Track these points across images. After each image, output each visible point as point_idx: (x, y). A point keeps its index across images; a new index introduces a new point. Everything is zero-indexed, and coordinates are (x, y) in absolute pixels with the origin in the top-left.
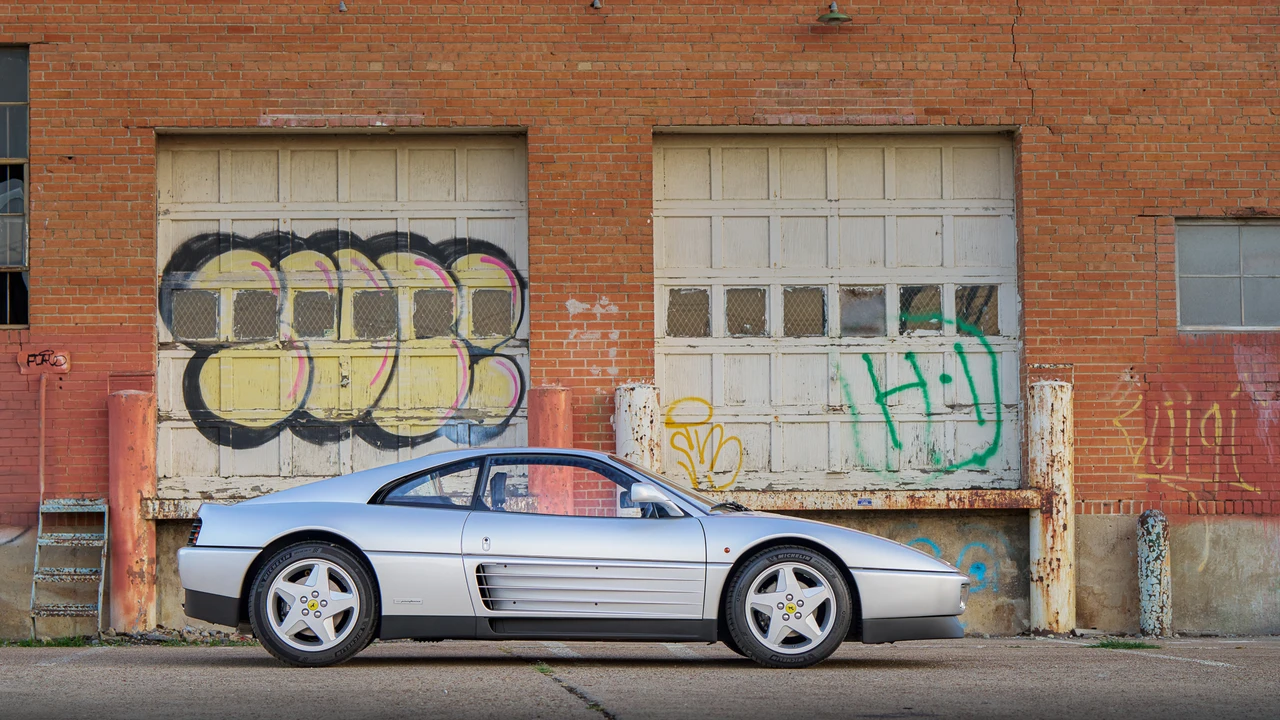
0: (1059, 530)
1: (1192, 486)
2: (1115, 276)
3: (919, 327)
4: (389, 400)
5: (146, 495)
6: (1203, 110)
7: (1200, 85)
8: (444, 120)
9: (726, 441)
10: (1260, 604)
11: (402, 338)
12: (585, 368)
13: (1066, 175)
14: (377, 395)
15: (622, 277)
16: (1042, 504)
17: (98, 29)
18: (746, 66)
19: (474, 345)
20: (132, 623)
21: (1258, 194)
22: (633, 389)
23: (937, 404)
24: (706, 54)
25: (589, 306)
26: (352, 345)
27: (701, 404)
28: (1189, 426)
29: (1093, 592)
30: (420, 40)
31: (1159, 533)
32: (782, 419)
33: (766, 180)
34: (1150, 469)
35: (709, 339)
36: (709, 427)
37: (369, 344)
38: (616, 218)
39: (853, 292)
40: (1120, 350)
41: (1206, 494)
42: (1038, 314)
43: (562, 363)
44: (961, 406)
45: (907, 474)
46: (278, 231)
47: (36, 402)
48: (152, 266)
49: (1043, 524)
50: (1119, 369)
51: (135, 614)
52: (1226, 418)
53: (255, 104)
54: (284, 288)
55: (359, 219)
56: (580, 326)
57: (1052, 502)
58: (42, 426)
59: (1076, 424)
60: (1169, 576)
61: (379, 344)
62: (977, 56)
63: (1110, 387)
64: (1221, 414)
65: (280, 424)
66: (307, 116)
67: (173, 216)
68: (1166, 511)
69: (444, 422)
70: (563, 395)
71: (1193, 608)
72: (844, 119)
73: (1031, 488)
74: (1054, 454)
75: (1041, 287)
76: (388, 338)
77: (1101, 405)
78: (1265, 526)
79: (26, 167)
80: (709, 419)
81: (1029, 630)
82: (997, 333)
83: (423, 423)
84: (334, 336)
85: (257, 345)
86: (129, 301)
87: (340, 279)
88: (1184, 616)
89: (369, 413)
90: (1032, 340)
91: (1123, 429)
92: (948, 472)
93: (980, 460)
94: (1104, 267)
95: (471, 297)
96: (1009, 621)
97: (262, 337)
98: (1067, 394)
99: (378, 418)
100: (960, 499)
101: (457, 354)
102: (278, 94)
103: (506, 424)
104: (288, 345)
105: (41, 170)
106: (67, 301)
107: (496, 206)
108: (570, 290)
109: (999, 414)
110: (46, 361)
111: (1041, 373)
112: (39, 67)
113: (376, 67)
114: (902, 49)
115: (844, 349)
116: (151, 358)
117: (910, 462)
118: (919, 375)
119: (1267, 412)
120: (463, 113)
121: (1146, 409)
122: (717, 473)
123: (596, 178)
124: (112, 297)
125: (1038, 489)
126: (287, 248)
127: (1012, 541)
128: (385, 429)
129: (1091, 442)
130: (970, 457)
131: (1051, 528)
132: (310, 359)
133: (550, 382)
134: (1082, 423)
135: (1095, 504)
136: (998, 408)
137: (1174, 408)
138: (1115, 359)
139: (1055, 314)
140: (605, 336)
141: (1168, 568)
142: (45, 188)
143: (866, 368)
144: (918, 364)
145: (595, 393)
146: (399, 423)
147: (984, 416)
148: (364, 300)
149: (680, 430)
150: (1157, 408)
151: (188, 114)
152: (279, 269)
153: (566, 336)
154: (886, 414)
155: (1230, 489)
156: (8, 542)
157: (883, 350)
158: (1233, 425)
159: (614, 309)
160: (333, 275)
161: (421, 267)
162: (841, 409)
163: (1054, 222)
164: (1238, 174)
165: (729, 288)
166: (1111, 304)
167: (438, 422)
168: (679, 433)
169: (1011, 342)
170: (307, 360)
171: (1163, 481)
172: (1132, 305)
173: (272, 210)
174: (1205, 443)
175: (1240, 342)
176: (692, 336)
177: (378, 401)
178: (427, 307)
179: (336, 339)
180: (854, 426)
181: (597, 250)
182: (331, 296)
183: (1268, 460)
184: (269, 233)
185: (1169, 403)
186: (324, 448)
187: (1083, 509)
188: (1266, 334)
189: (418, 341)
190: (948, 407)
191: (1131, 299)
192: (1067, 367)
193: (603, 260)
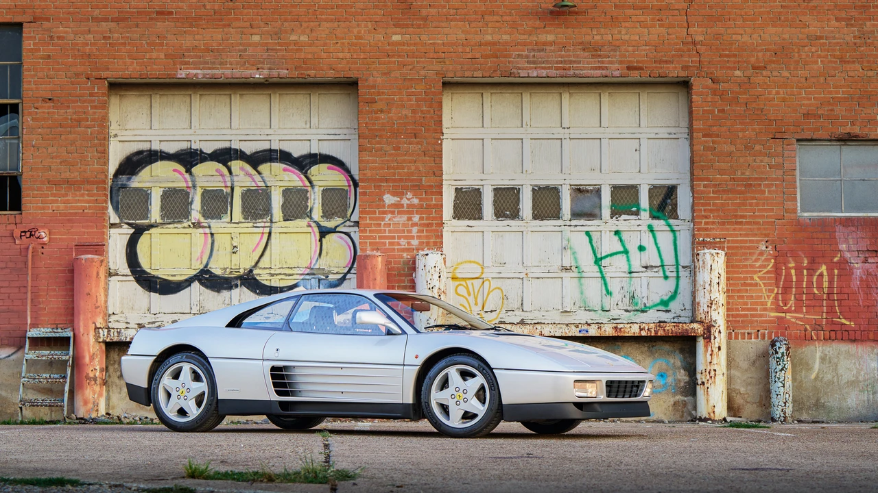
0: (716, 350)
1: (808, 321)
2: (756, 179)
3: (624, 214)
4: (265, 262)
5: (98, 326)
6: (815, 67)
7: (813, 50)
8: (302, 74)
9: (493, 290)
10: (854, 401)
11: (274, 221)
12: (396, 240)
13: (722, 111)
14: (257, 259)
15: (421, 180)
16: (704, 332)
17: (69, 13)
18: (506, 37)
19: (322, 225)
20: (89, 411)
21: (853, 124)
22: (427, 255)
23: (636, 265)
24: (478, 29)
25: (399, 199)
26: (240, 225)
27: (475, 265)
28: (805, 280)
29: (739, 392)
30: (286, 20)
31: (783, 353)
32: (530, 275)
33: (520, 114)
34: (779, 310)
35: (481, 221)
36: (481, 281)
37: (251, 225)
38: (418, 140)
39: (579, 190)
41: (817, 326)
42: (703, 205)
43: (380, 237)
44: (652, 266)
45: (615, 313)
46: (191, 148)
47: (26, 263)
48: (105, 172)
49: (705, 346)
50: (758, 242)
51: (90, 406)
52: (831, 276)
53: (175, 64)
54: (194, 187)
55: (245, 141)
56: (393, 213)
57: (711, 332)
58: (29, 279)
59: (728, 279)
60: (790, 382)
61: (258, 225)
62: (662, 30)
63: (751, 254)
64: (828, 273)
65: (191, 278)
66: (209, 71)
67: (120, 138)
68: (789, 338)
69: (302, 277)
70: (380, 259)
71: (808, 404)
72: (572, 73)
73: (697, 322)
74: (712, 299)
75: (705, 186)
76: (264, 220)
77: (746, 266)
78: (857, 348)
79: (20, 105)
80: (481, 275)
81: (696, 418)
82: (676, 217)
83: (287, 277)
84: (228, 219)
85: (176, 225)
86: (89, 195)
87: (232, 181)
88: (802, 409)
89: (251, 271)
90: (698, 222)
91: (761, 283)
92: (643, 311)
93: (664, 303)
94: (748, 173)
95: (321, 193)
96: (682, 412)
97: (179, 220)
98: (722, 258)
99: (257, 275)
100: (648, 329)
101: (311, 231)
102: (190, 57)
103: (343, 279)
104: (197, 225)
105: (30, 108)
106: (47, 195)
107: (338, 132)
108: (386, 188)
109: (678, 272)
110: (33, 235)
111: (704, 244)
112: (30, 38)
113: (256, 38)
114: (611, 25)
115: (572, 229)
116: (103, 233)
117: (617, 304)
118: (624, 247)
119: (858, 271)
120: (314, 69)
121: (777, 269)
122: (486, 312)
123: (404, 113)
124: (78, 193)
125: (702, 322)
126: (197, 159)
127: (685, 358)
128: (262, 282)
129: (739, 291)
130: (658, 301)
131: (710, 349)
132: (212, 234)
133: (373, 250)
134: (733, 279)
135: (741, 333)
136: (677, 268)
137: (796, 268)
138: (755, 235)
139: (714, 204)
140: (409, 219)
141: (790, 376)
142: (33, 119)
143: (588, 241)
144: (623, 238)
145: (402, 257)
146: (271, 278)
147: (668, 274)
148: (248, 195)
149: (461, 283)
150: (784, 268)
151: (130, 69)
152: (191, 174)
154: (601, 272)
155: (833, 323)
156: (7, 357)
157: (599, 229)
158: (836, 280)
159: (416, 201)
160: (228, 178)
161: (287, 173)
162: (571, 269)
163: (714, 142)
164: (840, 110)
165: (495, 187)
166: (753, 198)
167: (298, 277)
168: (461, 285)
169: (686, 224)
170: (209, 235)
171: (788, 317)
172: (767, 199)
173: (186, 134)
174: (816, 292)
175: (840, 224)
176: (470, 219)
177: (257, 263)
178: (291, 200)
179: (229, 221)
180: (580, 280)
181: (404, 161)
182: (226, 192)
183: (859, 303)
184: (185, 150)
185: (792, 265)
186: (221, 294)
187: (733, 336)
188: (858, 218)
189: (284, 222)
190: (643, 267)
191: (767, 194)
192: (722, 240)
193: (409, 168)
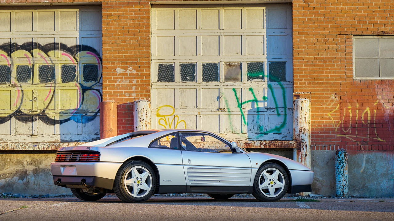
0: (304, 156)
1: (358, 140)
2: (329, 58)
3: (255, 78)
4: (52, 106)
9: (180, 122)
10: (385, 185)
11: (57, 83)
12: (123, 94)
13: (310, 19)
14: (47, 104)
15: (138, 59)
16: (297, 146)
19: (84, 85)
21: (385, 26)
22: (139, 102)
23: (262, 108)
25: (125, 70)
26: (38, 85)
27: (170, 108)
28: (357, 116)
29: (319, 180)
31: (343, 158)
32: (201, 113)
33: (196, 22)
34: (342, 133)
35: (173, 83)
36: (173, 116)
37: (44, 85)
38: (135, 37)
39: (229, 65)
40: (331, 87)
41: (364, 142)
42: (299, 73)
43: (114, 92)
44: (271, 109)
45: (249, 135)
46: (10, 42)
49: (298, 154)
50: (330, 94)
52: (372, 113)
54: (12, 64)
55: (41, 38)
56: (121, 78)
57: (301, 145)
59: (312, 115)
60: (347, 174)
61: (48, 85)
63: (326, 101)
64: (370, 112)
65: (11, 115)
68: (347, 149)
69: (72, 115)
70: (112, 104)
71: (358, 187)
73: (293, 140)
74: (302, 127)
75: (299, 62)
76: (51, 83)
77: (323, 108)
78: (387, 155)
80: (173, 114)
82: (285, 80)
83: (64, 115)
84: (31, 82)
85: (2, 86)
87: (34, 61)
88: (355, 190)
89: (44, 111)
90: (296, 83)
91: (332, 117)
92: (265, 134)
93: (278, 129)
94: (325, 55)
95: (83, 67)
97: (4, 83)
98: (308, 104)
99: (47, 113)
100: (265, 144)
101: (77, 89)
103: (96, 116)
104: (14, 86)
107: (93, 32)
108: (118, 64)
109: (285, 111)
111: (298, 96)
115: (225, 87)
117: (251, 130)
118: (255, 97)
119: (388, 111)
121: (341, 109)
123: (128, 21)
125: (296, 140)
126: (14, 49)
128: (50, 117)
129: (319, 122)
130: (274, 128)
131: (300, 155)
132: (22, 91)
133: (110, 99)
134: (315, 115)
135: (320, 146)
136: (285, 109)
137: (352, 109)
138: (328, 90)
139: (305, 73)
140: (131, 82)
141: (347, 171)
143: (234, 94)
144: (254, 92)
145: (127, 103)
146: (55, 115)
147: (280, 112)
148: (42, 69)
149: (162, 118)
150: (345, 109)
152: (10, 57)
153: (116, 82)
154: (241, 111)
155: (373, 141)
157: (240, 87)
158: (375, 116)
159: (134, 72)
160: (31, 59)
161: (64, 56)
162: (224, 110)
163: (305, 37)
164: (378, 18)
165: (181, 63)
166: (327, 69)
167: (70, 114)
168: (162, 119)
169: (290, 84)
170: (21, 91)
171: (347, 137)
172: (335, 69)
173: (9, 35)
174: (364, 123)
175: (378, 83)
176: (168, 81)
177: (47, 107)
178: (67, 71)
179: (32, 83)
180: (229, 116)
181: (128, 49)
182: (30, 67)
183: (389, 129)
184: (7, 44)
185: (350, 107)
186: (27, 124)
187: (315, 148)
188: (388, 81)
189: (62, 84)
190: (265, 109)
191: (335, 67)
192: (308, 93)
193: (131, 53)
